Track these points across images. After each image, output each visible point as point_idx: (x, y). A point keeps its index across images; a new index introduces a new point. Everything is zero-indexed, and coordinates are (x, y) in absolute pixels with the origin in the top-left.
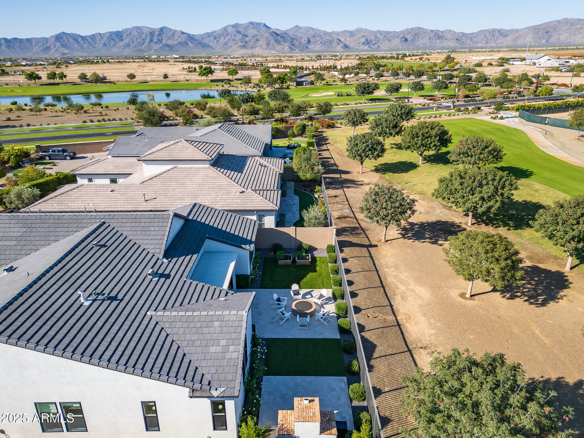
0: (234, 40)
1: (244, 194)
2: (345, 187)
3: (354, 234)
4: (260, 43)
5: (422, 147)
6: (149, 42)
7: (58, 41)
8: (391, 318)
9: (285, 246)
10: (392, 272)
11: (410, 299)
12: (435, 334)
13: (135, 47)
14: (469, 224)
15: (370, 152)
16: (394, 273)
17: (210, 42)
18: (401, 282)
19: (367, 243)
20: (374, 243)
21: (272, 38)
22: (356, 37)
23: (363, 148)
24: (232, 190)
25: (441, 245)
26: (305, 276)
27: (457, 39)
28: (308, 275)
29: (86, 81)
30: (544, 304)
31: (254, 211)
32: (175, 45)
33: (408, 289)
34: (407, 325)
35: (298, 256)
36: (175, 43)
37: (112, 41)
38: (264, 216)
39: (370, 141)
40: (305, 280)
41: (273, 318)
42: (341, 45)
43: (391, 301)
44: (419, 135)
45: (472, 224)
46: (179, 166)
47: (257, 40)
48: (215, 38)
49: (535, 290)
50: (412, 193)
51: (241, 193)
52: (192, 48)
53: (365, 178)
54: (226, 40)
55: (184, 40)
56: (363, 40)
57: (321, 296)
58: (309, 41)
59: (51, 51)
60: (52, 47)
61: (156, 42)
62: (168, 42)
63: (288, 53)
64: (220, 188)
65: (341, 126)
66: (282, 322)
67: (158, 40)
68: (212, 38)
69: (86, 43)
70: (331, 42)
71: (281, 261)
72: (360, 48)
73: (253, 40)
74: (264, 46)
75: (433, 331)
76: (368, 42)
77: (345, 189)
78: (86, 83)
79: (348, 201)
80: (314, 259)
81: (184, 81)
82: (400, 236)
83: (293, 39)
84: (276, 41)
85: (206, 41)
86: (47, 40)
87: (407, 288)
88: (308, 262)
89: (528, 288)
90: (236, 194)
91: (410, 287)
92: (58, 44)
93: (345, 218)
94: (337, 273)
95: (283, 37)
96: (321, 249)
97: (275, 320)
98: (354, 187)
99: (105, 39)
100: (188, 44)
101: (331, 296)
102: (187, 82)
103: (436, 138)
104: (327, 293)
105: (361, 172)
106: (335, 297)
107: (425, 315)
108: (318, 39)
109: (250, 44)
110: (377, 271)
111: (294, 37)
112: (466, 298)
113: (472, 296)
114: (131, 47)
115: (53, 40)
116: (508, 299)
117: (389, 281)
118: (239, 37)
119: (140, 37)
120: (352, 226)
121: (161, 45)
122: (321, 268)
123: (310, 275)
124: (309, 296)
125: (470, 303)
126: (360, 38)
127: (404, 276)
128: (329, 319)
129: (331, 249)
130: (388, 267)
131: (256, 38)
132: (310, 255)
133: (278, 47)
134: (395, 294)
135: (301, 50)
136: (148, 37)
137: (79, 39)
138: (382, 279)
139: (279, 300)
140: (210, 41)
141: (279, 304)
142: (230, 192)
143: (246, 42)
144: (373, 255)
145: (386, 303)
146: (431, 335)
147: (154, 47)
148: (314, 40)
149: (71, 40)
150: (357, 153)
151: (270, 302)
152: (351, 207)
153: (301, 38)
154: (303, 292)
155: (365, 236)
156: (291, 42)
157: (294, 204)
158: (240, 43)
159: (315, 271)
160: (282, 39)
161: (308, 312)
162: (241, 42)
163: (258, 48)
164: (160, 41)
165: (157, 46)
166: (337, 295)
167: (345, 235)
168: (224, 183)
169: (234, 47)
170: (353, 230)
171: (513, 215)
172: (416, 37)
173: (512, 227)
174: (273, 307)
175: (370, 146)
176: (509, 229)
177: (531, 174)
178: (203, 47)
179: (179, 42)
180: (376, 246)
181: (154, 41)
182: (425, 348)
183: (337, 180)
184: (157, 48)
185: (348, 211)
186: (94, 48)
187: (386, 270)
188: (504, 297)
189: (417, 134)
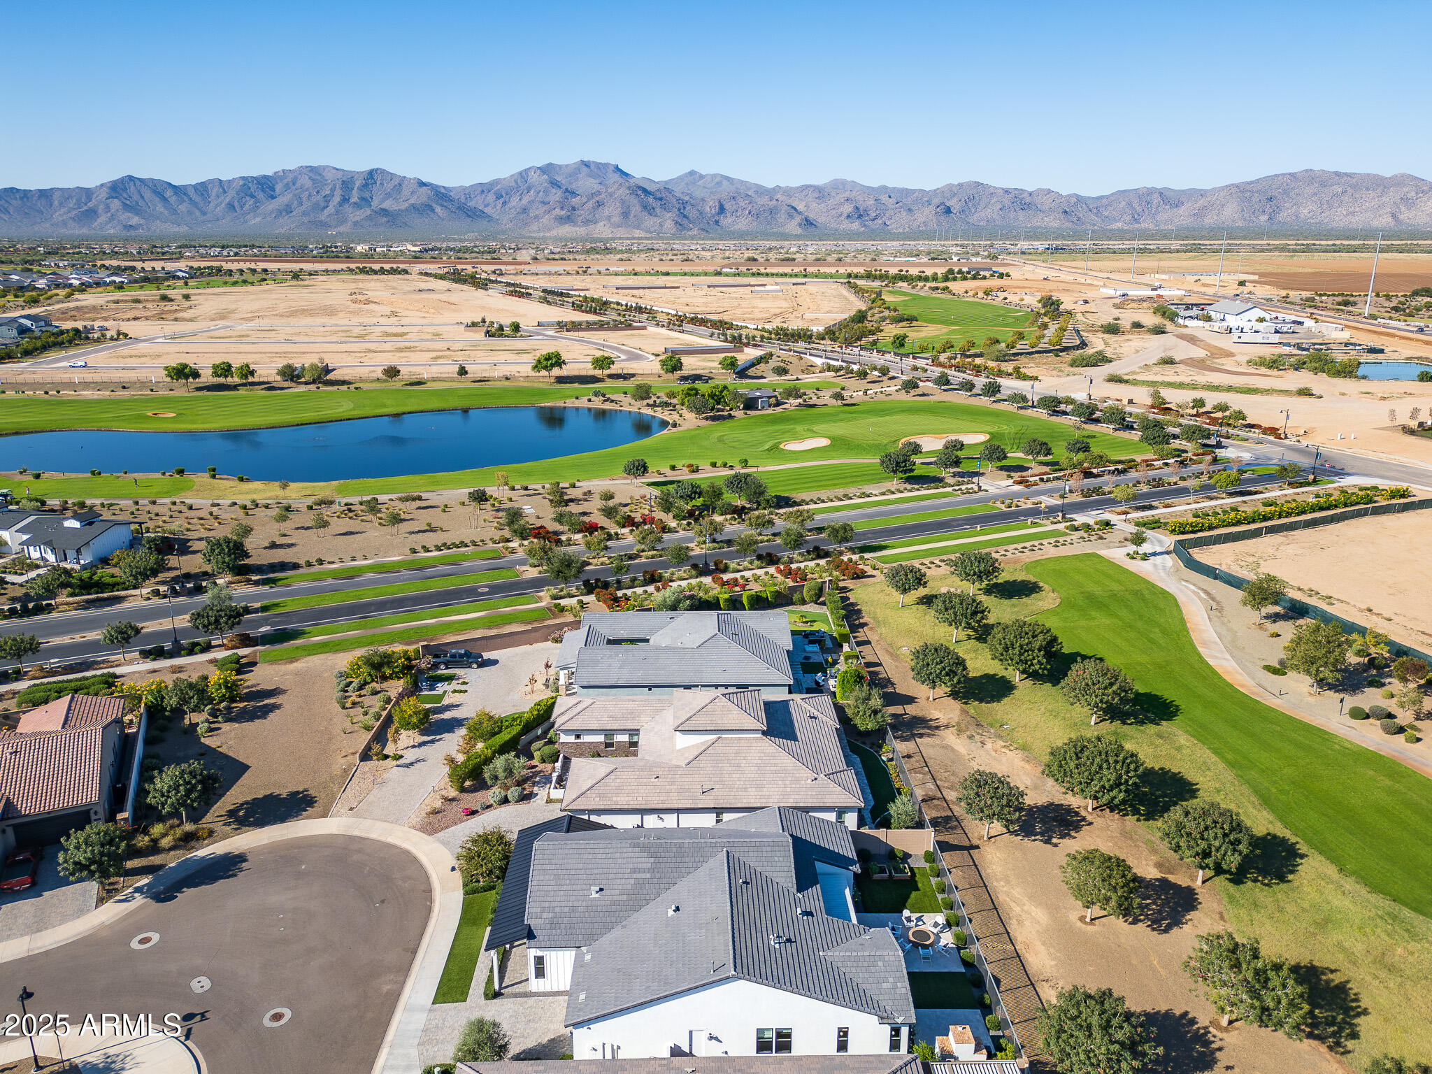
0: (544, 203)
1: (817, 782)
2: (916, 735)
3: (948, 828)
4: (606, 211)
6: (340, 204)
7: (116, 197)
8: (1010, 947)
9: (873, 851)
10: (1003, 886)
11: (1027, 923)
12: (1056, 965)
13: (304, 214)
14: (1090, 809)
16: (1005, 889)
17: (486, 206)
18: (1014, 901)
19: (967, 843)
20: (975, 842)
21: (634, 201)
22: (831, 202)
24: (801, 775)
25: (1056, 845)
26: (911, 896)
27: (1065, 212)
30: (1166, 931)
31: (831, 807)
32: (402, 211)
33: (1023, 910)
34: (1027, 955)
35: (895, 868)
36: (403, 207)
37: (248, 198)
38: (845, 812)
42: (798, 219)
43: (1006, 926)
45: (1094, 809)
46: (723, 736)
47: (599, 204)
48: (499, 196)
49: (1160, 912)
50: (1012, 748)
52: (443, 219)
53: (940, 712)
54: (524, 201)
55: (424, 199)
56: (848, 208)
57: (936, 925)
58: (722, 209)
59: (99, 221)
60: (100, 211)
61: (356, 204)
62: (387, 205)
63: (674, 236)
67: (362, 199)
68: (491, 197)
69: (184, 201)
70: (773, 212)
71: (876, 875)
72: (842, 227)
73: (590, 204)
74: (616, 219)
75: (1053, 963)
76: (859, 214)
77: (917, 740)
79: (927, 765)
80: (912, 872)
81: (499, 379)
82: (1005, 830)
83: (684, 203)
84: (645, 207)
85: (477, 202)
86: (88, 193)
88: (907, 876)
89: (1153, 910)
90: (808, 782)
91: (1025, 908)
92: (115, 204)
93: (932, 800)
95: (661, 199)
96: (917, 856)
99: (231, 194)
100: (433, 210)
101: (946, 922)
102: (507, 383)
104: (940, 919)
105: (931, 698)
106: (949, 924)
107: (1044, 944)
108: (742, 204)
109: (583, 213)
110: (986, 886)
111: (687, 198)
112: (1086, 923)
113: (1092, 920)
114: (294, 213)
115: (104, 194)
116: (1130, 923)
117: (1001, 900)
118: (556, 195)
119: (318, 192)
120: (943, 814)
121: (368, 212)
122: (924, 884)
123: (914, 894)
124: (922, 922)
125: (1090, 928)
126: (841, 204)
127: (1017, 892)
128: (950, 951)
129: (930, 857)
130: (997, 880)
131: (598, 199)
132: (906, 865)
133: (650, 222)
134: (1010, 918)
136: (338, 192)
137: (169, 193)
139: (893, 928)
140: (486, 202)
141: (894, 934)
142: (800, 779)
143: (574, 209)
144: (976, 862)
145: (1003, 930)
146: (1051, 966)
147: (350, 216)
148: (735, 207)
149: (148, 194)
152: (934, 779)
153: (703, 200)
155: (962, 831)
156: (679, 210)
158: (558, 212)
159: (918, 889)
160: (659, 203)
161: (928, 943)
162: (562, 208)
163: (602, 224)
164: (365, 201)
165: (358, 212)
166: (950, 920)
168: (788, 765)
169: (545, 220)
170: (946, 822)
171: (1145, 794)
172: (970, 204)
173: (1143, 815)
176: (1138, 820)
177: (1178, 710)
178: (469, 216)
179: (412, 205)
180: (978, 847)
181: (352, 200)
182: (1047, 981)
183: (901, 719)
184: (357, 218)
185: (932, 787)
186: (204, 213)
187: (995, 884)
188: (1126, 921)
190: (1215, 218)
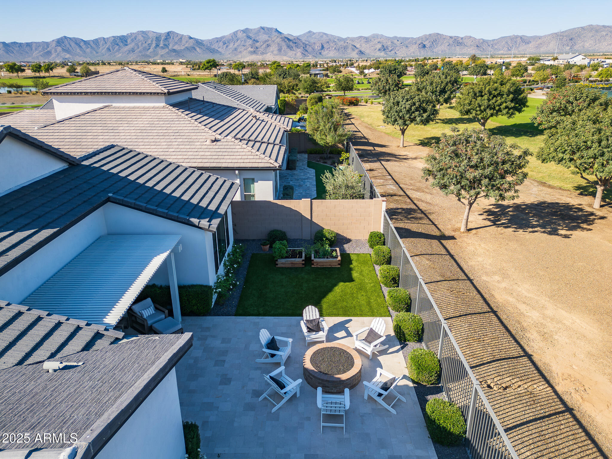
0: (244, 46)
1: (218, 143)
2: (382, 160)
3: (411, 218)
4: (271, 49)
5: (488, 110)
6: (155, 48)
7: (60, 46)
8: (541, 387)
9: (292, 234)
10: (498, 282)
13: (140, 52)
14: (596, 206)
15: (417, 113)
16: (504, 285)
17: (219, 48)
18: (524, 303)
19: (436, 232)
20: (447, 233)
21: (283, 44)
22: (371, 43)
23: (408, 107)
24: (199, 137)
25: (566, 236)
26: (330, 290)
27: (478, 46)
28: (336, 288)
29: (75, 75)
31: (233, 169)
32: (182, 50)
34: (588, 408)
35: (317, 252)
36: (182, 48)
37: (116, 46)
38: (253, 181)
39: (417, 98)
40: (330, 297)
41: (257, 394)
42: (357, 51)
43: (522, 343)
44: (483, 94)
45: (601, 207)
46: (114, 105)
47: (268, 46)
48: (224, 43)
51: (213, 141)
52: (200, 54)
53: (409, 152)
54: (235, 46)
55: (191, 44)
56: (379, 46)
57: (371, 336)
58: (323, 47)
59: (52, 56)
60: (53, 52)
61: (162, 47)
62: (175, 47)
63: (301, 59)
64: (178, 134)
65: (366, 104)
66: (278, 406)
67: (165, 45)
68: (221, 44)
69: (89, 47)
70: (345, 48)
71: (283, 261)
72: (376, 54)
73: (264, 46)
74: (276, 52)
76: (384, 49)
77: (383, 162)
78: (75, 77)
79: (390, 175)
80: (346, 259)
81: (184, 75)
82: (489, 223)
83: (306, 45)
84: (289, 47)
85: (215, 46)
86: (47, 44)
87: (543, 314)
88: (336, 262)
90: (205, 143)
91: (548, 313)
92: (59, 49)
93: (392, 196)
94: (395, 283)
95: (295, 43)
96: (357, 240)
97: (261, 398)
98: (396, 161)
99: (109, 44)
100: (196, 50)
101: (393, 334)
102: (188, 77)
103: (508, 95)
105: (401, 146)
108: (332, 45)
109: (261, 50)
110: (470, 280)
111: (307, 43)
114: (135, 52)
115: (54, 44)
117: (501, 301)
118: (250, 42)
119: (146, 42)
120: (405, 207)
121: (168, 51)
122: (361, 273)
123: (340, 288)
124: (342, 334)
126: (376, 44)
127: (526, 290)
128: (399, 396)
129: (377, 239)
130: (487, 274)
131: (267, 43)
132: (338, 249)
133: (290, 53)
134: (524, 328)
135: (314, 56)
136: (154, 42)
137: (82, 44)
138: (486, 296)
139: (272, 345)
140: (219, 46)
141: (273, 356)
142: (195, 140)
143: (257, 48)
144: (452, 252)
147: (160, 52)
148: (328, 46)
149: (73, 44)
150: (398, 115)
151: (253, 347)
152: (397, 183)
153: (314, 43)
154: (328, 322)
155: (431, 223)
156: (304, 48)
157: (308, 178)
158: (250, 49)
159: (351, 280)
160: (295, 45)
161: (344, 376)
162: (252, 48)
163: (269, 54)
164: (166, 46)
165: (163, 51)
166: (406, 331)
167: (396, 219)
168: (186, 128)
169: (244, 53)
170: (408, 213)
172: (434, 44)
174: (258, 360)
175: (417, 104)
178: (211, 52)
179: (186, 47)
180: (453, 238)
181: (160, 46)
183: (369, 152)
184: (163, 53)
185: (394, 188)
186: (97, 53)
187: (484, 278)
189: (481, 92)
190: (546, 48)
